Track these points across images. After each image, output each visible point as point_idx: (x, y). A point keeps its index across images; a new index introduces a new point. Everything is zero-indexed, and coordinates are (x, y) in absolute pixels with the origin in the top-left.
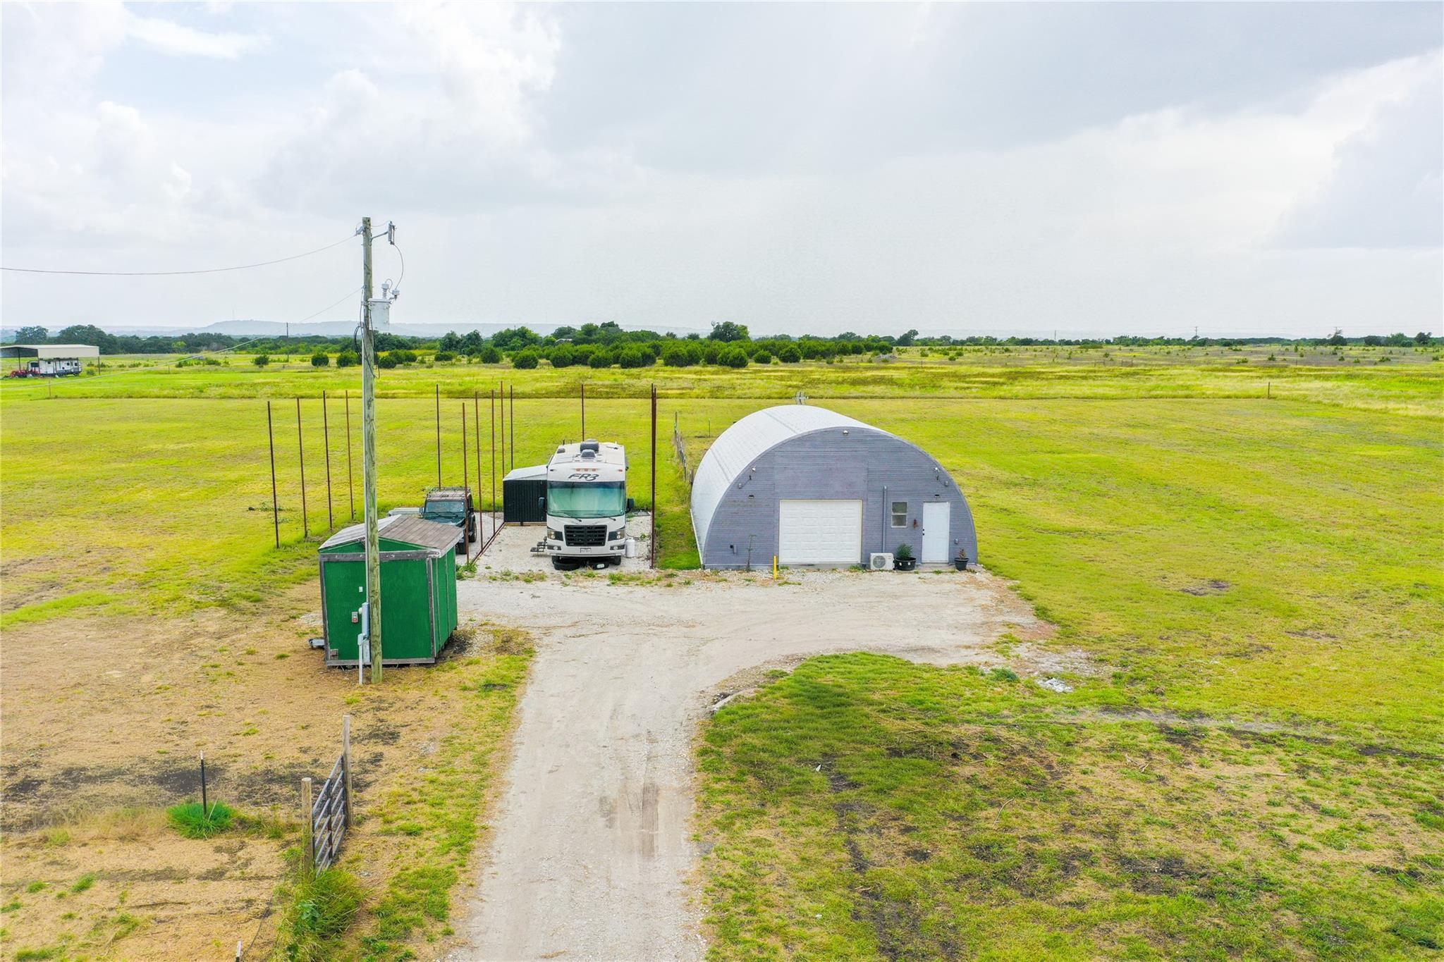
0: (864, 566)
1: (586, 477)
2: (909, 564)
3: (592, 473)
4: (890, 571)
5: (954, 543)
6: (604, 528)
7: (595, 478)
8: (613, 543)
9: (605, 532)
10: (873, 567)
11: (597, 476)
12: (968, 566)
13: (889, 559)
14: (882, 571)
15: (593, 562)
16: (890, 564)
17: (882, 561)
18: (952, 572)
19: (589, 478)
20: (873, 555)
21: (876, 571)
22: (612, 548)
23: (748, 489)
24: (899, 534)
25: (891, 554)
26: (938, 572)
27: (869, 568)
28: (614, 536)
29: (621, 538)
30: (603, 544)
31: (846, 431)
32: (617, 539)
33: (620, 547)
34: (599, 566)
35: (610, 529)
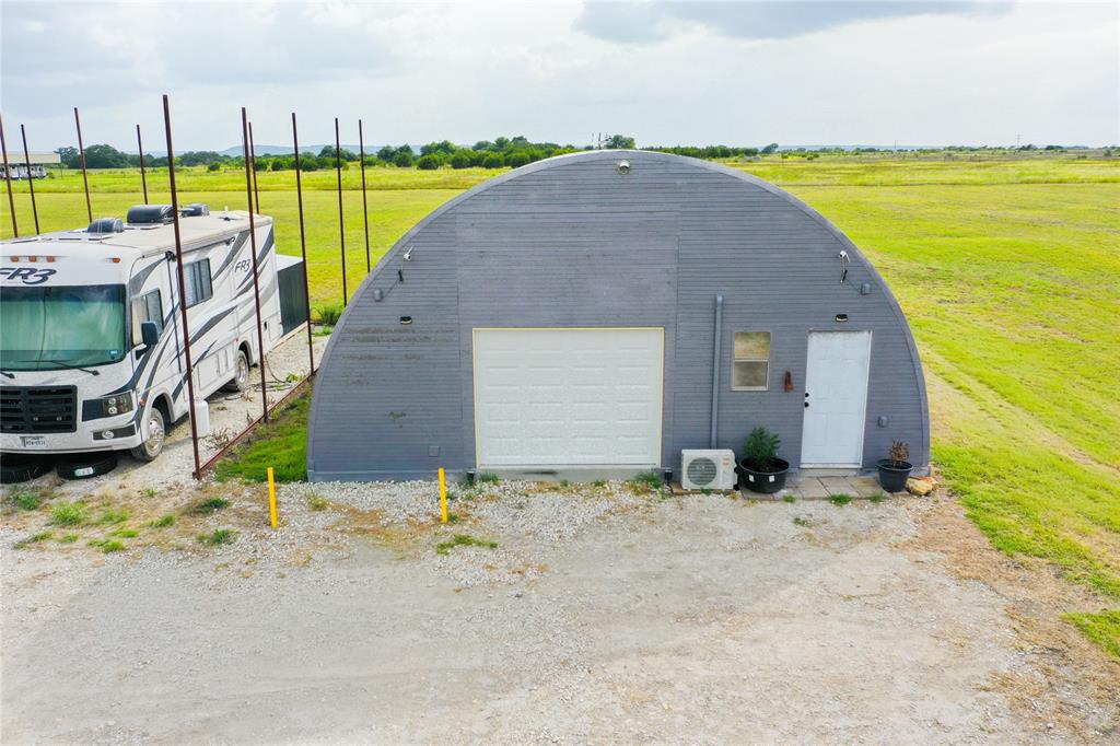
0: (667, 478)
1: (24, 276)
2: (772, 479)
3: (41, 266)
4: (726, 493)
5: (875, 424)
6: (69, 392)
7: (45, 278)
8: (99, 424)
9: (73, 401)
10: (687, 484)
11: (53, 272)
12: (911, 483)
13: (724, 461)
14: (708, 492)
15: (64, 466)
16: (726, 477)
17: (707, 470)
18: (875, 499)
19: (32, 278)
20: (689, 455)
21: (694, 492)
22: (98, 436)
23: (397, 304)
24: (752, 409)
25: (729, 454)
26: (840, 500)
27: (679, 484)
28: (96, 409)
29: (119, 412)
30: (69, 426)
31: (625, 164)
32: (108, 415)
33: (119, 433)
34: (80, 472)
35: (82, 397)
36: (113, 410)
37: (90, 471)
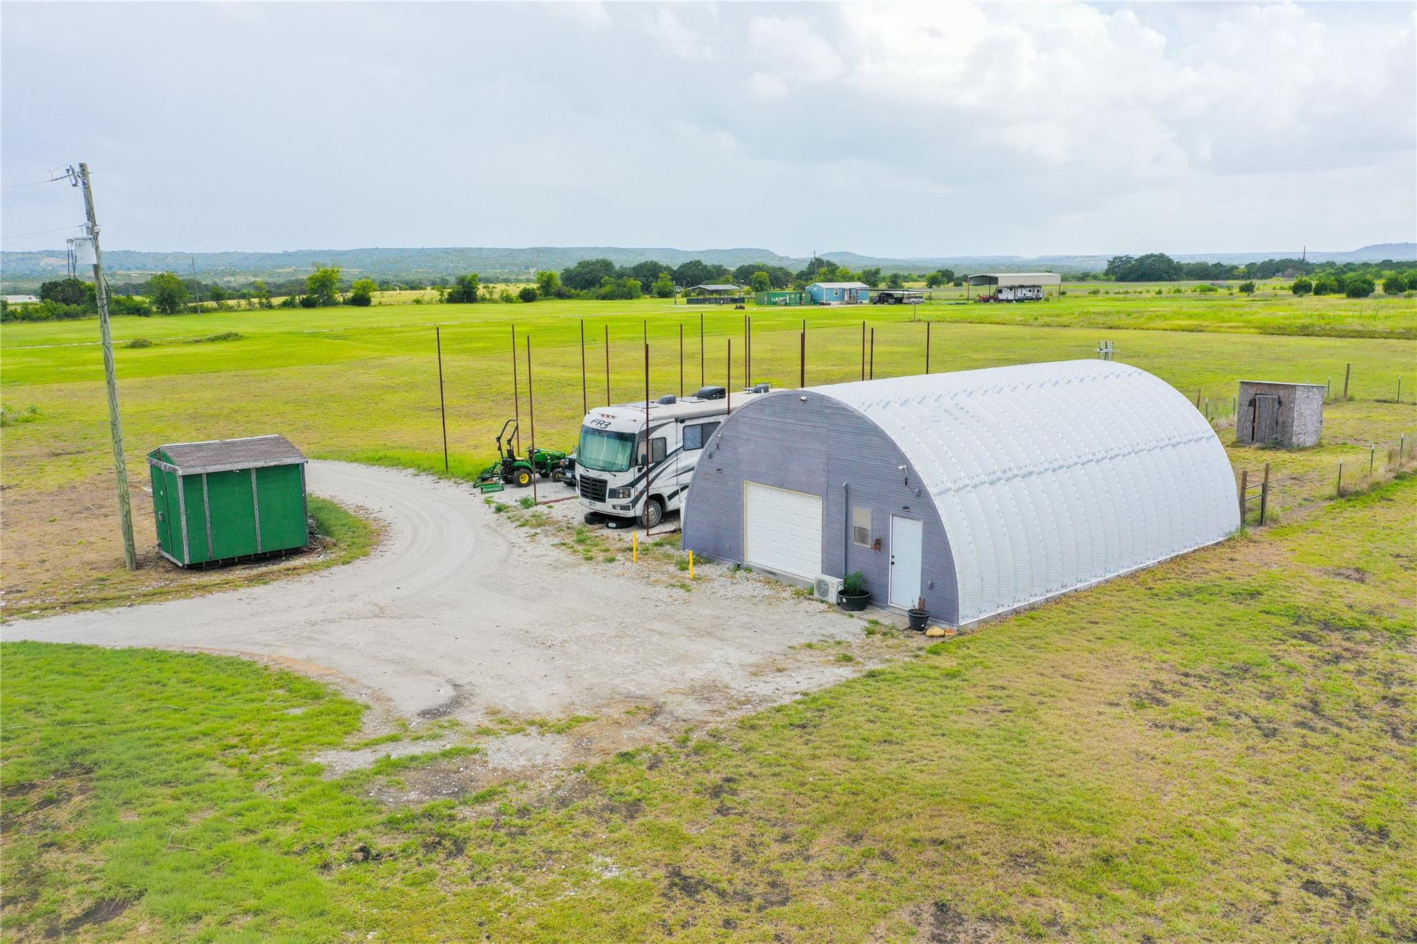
6: (605, 482)
8: (615, 501)
9: (606, 487)
12: (925, 629)
14: (823, 602)
17: (825, 589)
22: (614, 507)
23: (717, 461)
24: (863, 558)
26: (874, 623)
28: (614, 493)
29: (623, 497)
30: (603, 500)
31: (803, 398)
32: (619, 498)
33: (623, 508)
34: (610, 525)
35: (610, 486)
36: (621, 496)
37: (614, 525)
